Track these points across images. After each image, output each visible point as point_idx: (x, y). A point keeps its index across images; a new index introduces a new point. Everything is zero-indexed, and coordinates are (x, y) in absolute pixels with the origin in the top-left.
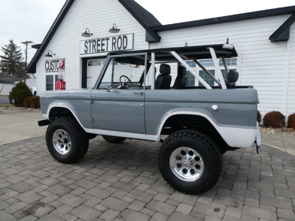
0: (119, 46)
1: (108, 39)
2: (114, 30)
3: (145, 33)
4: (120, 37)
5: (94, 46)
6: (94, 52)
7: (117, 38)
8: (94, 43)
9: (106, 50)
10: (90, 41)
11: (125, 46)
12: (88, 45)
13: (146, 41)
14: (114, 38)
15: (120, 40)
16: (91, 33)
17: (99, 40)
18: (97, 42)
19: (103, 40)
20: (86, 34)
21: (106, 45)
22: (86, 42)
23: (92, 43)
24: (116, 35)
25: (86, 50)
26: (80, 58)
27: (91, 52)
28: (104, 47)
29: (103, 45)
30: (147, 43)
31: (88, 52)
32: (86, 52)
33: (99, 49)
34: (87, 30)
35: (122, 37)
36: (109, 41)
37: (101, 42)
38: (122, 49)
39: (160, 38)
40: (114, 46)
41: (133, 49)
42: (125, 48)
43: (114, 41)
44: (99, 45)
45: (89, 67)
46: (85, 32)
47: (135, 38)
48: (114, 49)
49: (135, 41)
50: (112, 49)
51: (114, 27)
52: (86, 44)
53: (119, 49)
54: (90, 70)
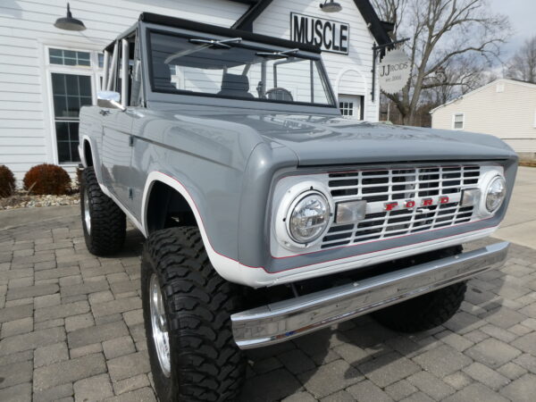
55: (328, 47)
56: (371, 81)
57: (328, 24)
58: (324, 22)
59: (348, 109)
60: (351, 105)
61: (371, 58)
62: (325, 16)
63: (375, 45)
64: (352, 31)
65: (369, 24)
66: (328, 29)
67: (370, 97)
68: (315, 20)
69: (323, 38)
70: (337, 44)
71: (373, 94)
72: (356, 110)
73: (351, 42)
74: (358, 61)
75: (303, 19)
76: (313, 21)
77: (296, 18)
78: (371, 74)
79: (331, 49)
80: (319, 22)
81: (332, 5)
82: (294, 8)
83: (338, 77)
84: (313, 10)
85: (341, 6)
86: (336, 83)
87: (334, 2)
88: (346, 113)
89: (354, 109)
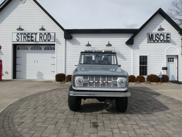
0: (45, 39)
1: (36, 34)
2: (43, 29)
3: (63, 33)
4: (45, 34)
5: (24, 37)
6: (25, 41)
7: (43, 34)
8: (25, 35)
9: (34, 41)
10: (21, 34)
11: (49, 39)
12: (20, 36)
13: (64, 38)
15: (45, 35)
16: (22, 28)
17: (29, 34)
18: (28, 36)
19: (32, 34)
20: (20, 29)
22: (18, 34)
23: (23, 35)
24: (43, 32)
25: (18, 39)
26: (12, 44)
27: (23, 41)
28: (32, 39)
29: (32, 37)
30: (64, 39)
31: (20, 41)
32: (18, 41)
33: (29, 39)
34: (20, 27)
35: (47, 34)
36: (37, 35)
37: (30, 35)
38: (47, 41)
39: (72, 37)
40: (41, 38)
41: (55, 42)
42: (49, 41)
43: (41, 36)
44: (29, 37)
45: (18, 50)
46: (19, 28)
47: (56, 35)
48: (41, 41)
49: (56, 37)
50: (40, 41)
51: (42, 28)
52: (18, 35)
53: (45, 41)
54: (19, 53)
55: (161, 41)
56: (181, 50)
57: (161, 34)
58: (159, 34)
59: (172, 60)
60: (173, 59)
61: (181, 42)
62: (160, 32)
64: (171, 35)
65: (179, 32)
66: (161, 36)
67: (181, 55)
68: (156, 34)
69: (159, 39)
70: (165, 40)
72: (175, 60)
73: (171, 38)
74: (174, 44)
75: (152, 34)
76: (155, 34)
77: (149, 35)
78: (181, 48)
79: (163, 42)
80: (158, 34)
81: (161, 29)
82: (148, 32)
83: (166, 50)
84: (155, 31)
85: (164, 29)
86: (165, 52)
87: (162, 28)
88: (171, 61)
89: (174, 60)
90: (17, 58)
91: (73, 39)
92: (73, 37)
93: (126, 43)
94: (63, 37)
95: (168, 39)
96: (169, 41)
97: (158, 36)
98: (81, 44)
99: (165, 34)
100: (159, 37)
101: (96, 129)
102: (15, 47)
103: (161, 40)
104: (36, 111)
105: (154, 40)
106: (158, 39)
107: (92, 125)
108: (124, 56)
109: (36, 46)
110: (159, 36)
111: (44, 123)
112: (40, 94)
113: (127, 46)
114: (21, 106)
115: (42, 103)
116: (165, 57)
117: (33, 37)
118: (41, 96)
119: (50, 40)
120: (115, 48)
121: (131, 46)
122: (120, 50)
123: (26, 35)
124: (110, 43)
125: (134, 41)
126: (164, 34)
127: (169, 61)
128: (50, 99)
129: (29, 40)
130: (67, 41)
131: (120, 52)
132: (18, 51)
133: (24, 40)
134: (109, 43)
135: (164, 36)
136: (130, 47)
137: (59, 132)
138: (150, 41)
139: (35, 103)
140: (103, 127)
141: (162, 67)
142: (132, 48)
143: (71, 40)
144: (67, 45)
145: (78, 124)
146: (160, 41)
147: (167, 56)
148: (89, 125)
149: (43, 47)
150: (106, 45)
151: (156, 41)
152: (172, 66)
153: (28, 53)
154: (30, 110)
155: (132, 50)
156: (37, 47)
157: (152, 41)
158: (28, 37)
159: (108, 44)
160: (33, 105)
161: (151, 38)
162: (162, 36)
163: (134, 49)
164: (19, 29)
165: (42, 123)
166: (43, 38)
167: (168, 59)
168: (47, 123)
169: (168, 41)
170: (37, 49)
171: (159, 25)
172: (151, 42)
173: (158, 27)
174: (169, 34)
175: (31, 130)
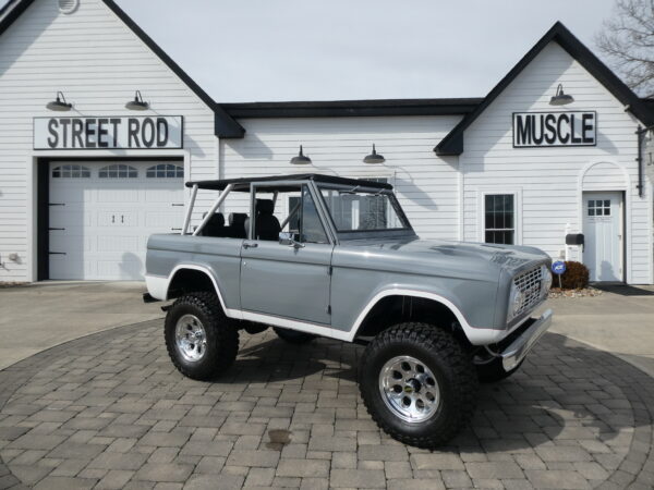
0: (148, 139)
1: (116, 121)
2: (139, 104)
3: (212, 118)
4: (148, 120)
5: (75, 133)
6: (78, 145)
7: (141, 121)
8: (78, 127)
9: (111, 145)
10: (65, 121)
11: (162, 138)
12: (59, 130)
13: (216, 134)
14: (132, 121)
15: (148, 126)
16: (68, 102)
17: (93, 121)
18: (90, 128)
19: (103, 121)
20: (59, 105)
21: (111, 133)
22: (53, 121)
23: (69, 127)
24: (140, 114)
25: (53, 140)
26: (34, 157)
27: (69, 145)
28: (104, 138)
29: (102, 132)
30: (216, 139)
31: (60, 145)
32: (53, 146)
33: (91, 140)
34: (60, 96)
35: (155, 120)
36: (118, 125)
37: (97, 125)
38: (155, 145)
39: (243, 131)
40: (133, 137)
41: (182, 148)
42: (161, 145)
43: (134, 127)
44: (92, 132)
45: (56, 179)
46: (55, 100)
47: (187, 126)
48: (134, 145)
49: (187, 132)
50: (130, 145)
51: (137, 98)
52: (53, 126)
53: (148, 145)
54: (60, 188)
55: (564, 141)
56: (636, 172)
57: (563, 117)
58: (557, 116)
59: (603, 208)
60: (607, 203)
61: (636, 144)
62: (558, 110)
63: (639, 128)
64: (600, 118)
65: (627, 106)
66: (563, 122)
67: (637, 191)
68: (545, 115)
69: (557, 133)
70: (578, 135)
71: (640, 187)
72: (616, 209)
73: (600, 131)
74: (611, 149)
75: (528, 118)
76: (542, 117)
77: (519, 118)
78: (636, 164)
79: (569, 143)
80: (550, 117)
81: (562, 98)
82: (516, 108)
83: (581, 173)
84: (541, 105)
85: (574, 97)
86: (579, 179)
87: (565, 93)
88: (599, 212)
89: (612, 207)
90: (51, 208)
91: (247, 138)
92: (248, 132)
93: (435, 150)
94: (213, 131)
95: (589, 134)
96: (591, 140)
97: (550, 122)
98: (275, 157)
99: (579, 117)
100: (555, 126)
101: (275, 455)
102: (45, 169)
103: (564, 136)
104: (85, 390)
105: (538, 136)
106: (551, 135)
107: (267, 439)
108: (430, 195)
109: (118, 163)
110: (554, 121)
111: (101, 434)
112: (117, 331)
113: (440, 161)
114: (40, 374)
115: (114, 362)
116: (579, 199)
117: (105, 132)
118: (118, 341)
119: (165, 142)
120: (397, 170)
121: (453, 159)
122: (413, 176)
123: (81, 123)
124: (379, 151)
125: (466, 141)
126: (573, 116)
127: (591, 213)
128: (147, 350)
129: (93, 144)
130: (226, 146)
131: (416, 182)
132: (53, 182)
133: (74, 144)
134: (374, 152)
135: (572, 121)
136: (450, 164)
137: (146, 462)
138: (524, 142)
139: (92, 365)
140: (304, 446)
141: (566, 233)
142: (458, 169)
143: (241, 143)
144: (226, 158)
145: (219, 437)
146: (558, 142)
147: (584, 193)
148: (258, 439)
149: (142, 168)
150: (363, 157)
151: (545, 143)
152: (605, 231)
153: (89, 188)
154: (65, 387)
155: (459, 174)
156: (119, 167)
157: (530, 142)
158: (89, 132)
159: (371, 153)
160: (83, 371)
161: (526, 132)
162: (567, 121)
163: (464, 172)
164: (54, 103)
165: (95, 433)
166: (139, 136)
167: (591, 204)
168: (112, 431)
169: (589, 142)
170: (123, 175)
171: (556, 85)
172: (527, 144)
173: (552, 92)
174: (590, 117)
175: (51, 454)
